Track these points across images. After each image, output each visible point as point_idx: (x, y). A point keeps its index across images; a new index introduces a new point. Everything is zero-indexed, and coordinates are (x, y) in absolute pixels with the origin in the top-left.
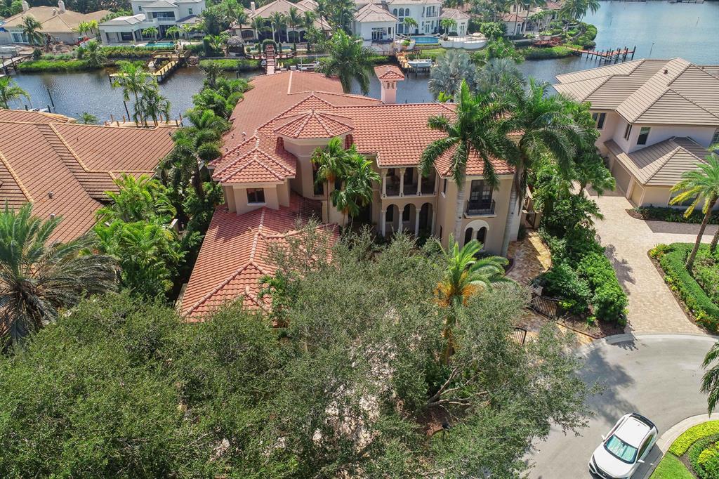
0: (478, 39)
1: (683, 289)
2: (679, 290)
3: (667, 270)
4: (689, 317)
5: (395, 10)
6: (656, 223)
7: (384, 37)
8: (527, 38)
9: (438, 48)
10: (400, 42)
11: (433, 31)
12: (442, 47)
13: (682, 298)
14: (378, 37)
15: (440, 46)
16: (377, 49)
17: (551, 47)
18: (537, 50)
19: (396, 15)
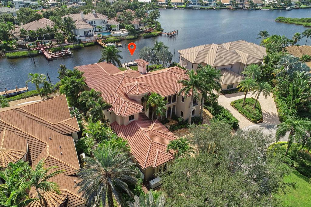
0: (125, 32)
1: (245, 113)
2: (244, 114)
3: (238, 109)
4: (249, 121)
5: (90, 22)
6: (226, 95)
7: (88, 34)
8: (141, 29)
9: (111, 37)
10: (96, 35)
11: (106, 29)
12: (113, 36)
13: (245, 116)
14: (87, 35)
15: (112, 36)
16: (88, 40)
17: (151, 32)
18: (147, 34)
19: (90, 24)
